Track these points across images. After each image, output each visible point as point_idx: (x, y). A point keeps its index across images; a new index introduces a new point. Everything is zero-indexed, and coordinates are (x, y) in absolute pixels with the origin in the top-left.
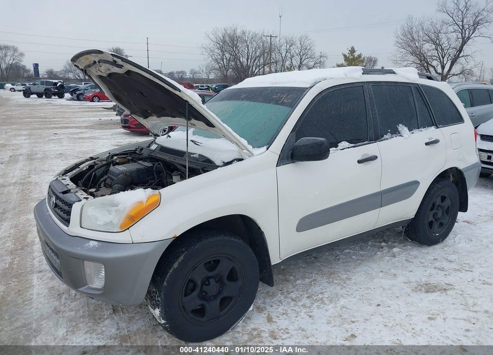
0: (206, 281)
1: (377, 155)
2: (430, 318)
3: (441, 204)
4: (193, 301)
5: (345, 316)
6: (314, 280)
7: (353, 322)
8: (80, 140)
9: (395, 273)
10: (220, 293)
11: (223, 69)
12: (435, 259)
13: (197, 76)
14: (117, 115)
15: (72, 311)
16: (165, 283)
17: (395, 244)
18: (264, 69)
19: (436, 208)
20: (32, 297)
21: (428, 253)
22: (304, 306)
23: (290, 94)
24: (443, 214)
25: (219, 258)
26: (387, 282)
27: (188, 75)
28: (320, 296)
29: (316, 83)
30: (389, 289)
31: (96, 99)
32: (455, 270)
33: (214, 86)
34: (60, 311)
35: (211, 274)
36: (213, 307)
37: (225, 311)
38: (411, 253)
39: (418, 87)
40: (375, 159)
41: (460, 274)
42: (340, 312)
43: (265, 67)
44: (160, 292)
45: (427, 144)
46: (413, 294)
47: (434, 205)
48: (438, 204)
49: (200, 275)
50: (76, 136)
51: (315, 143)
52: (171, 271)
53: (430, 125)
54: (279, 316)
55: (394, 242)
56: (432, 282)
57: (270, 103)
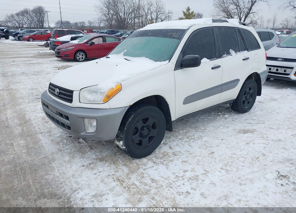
0: (143, 128)
1: (220, 65)
2: (247, 144)
3: (249, 92)
4: (137, 138)
5: (207, 145)
6: (188, 130)
7: (212, 147)
8: (32, 65)
9: (228, 126)
10: (148, 134)
11: (109, 20)
12: (246, 119)
13: (92, 25)
14: (50, 49)
15: (68, 150)
16: (125, 128)
17: (226, 113)
18: (135, 21)
19: (246, 94)
20: (43, 145)
21: (242, 117)
22: (186, 141)
23: (178, 33)
24: (249, 97)
25: (148, 117)
26: (225, 130)
27: (87, 24)
28: (193, 137)
29: (191, 27)
30: (226, 133)
31: (31, 39)
32: (256, 123)
33: (106, 31)
34: (62, 150)
35: (144, 125)
36: (145, 141)
37: (151, 143)
38: (234, 117)
39: (239, 29)
40: (220, 67)
41: (259, 125)
42: (205, 143)
43: (135, 19)
44: (123, 132)
45: (243, 60)
46: (237, 134)
47: (245, 92)
48: (247, 92)
49: (140, 125)
50: (28, 62)
51: (194, 58)
52: (128, 123)
53: (245, 50)
54: (175, 146)
55: (225, 113)
56: (246, 129)
57: (167, 37)
